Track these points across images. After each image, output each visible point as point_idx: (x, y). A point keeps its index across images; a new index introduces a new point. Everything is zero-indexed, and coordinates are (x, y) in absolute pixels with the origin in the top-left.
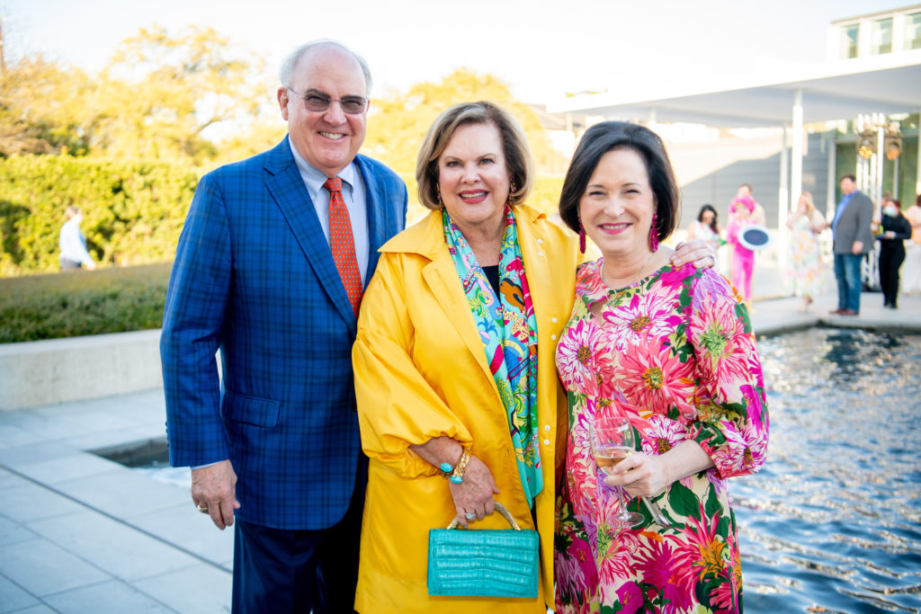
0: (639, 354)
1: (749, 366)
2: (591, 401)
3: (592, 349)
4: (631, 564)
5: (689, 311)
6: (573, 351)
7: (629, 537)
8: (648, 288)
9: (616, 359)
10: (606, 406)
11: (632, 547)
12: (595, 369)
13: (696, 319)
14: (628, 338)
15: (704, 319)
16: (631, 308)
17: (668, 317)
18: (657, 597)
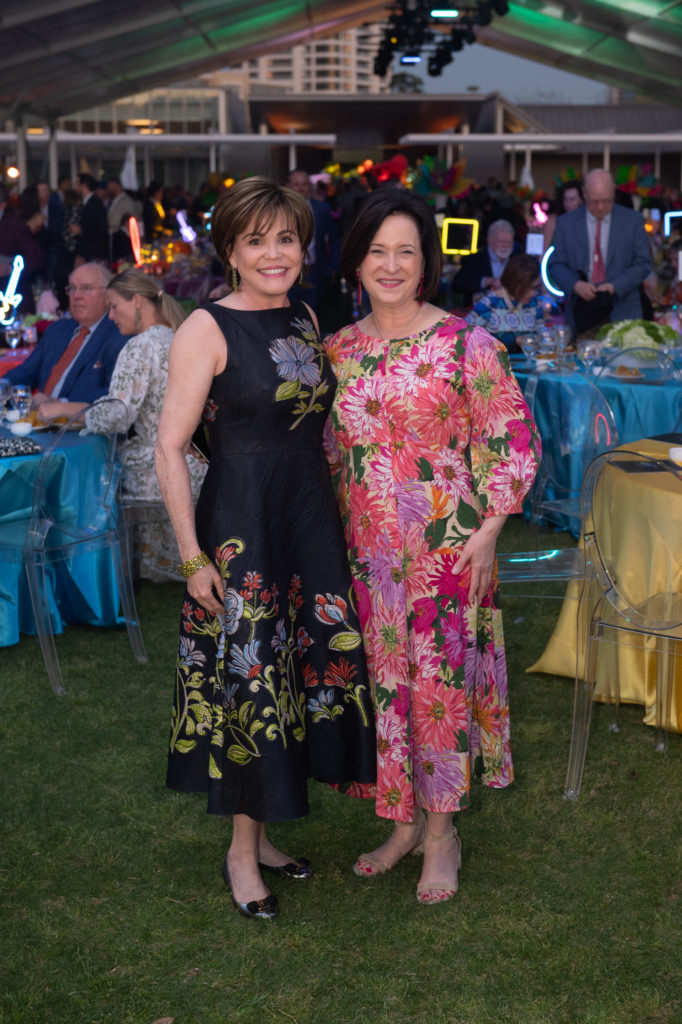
0: (430, 395)
1: (515, 403)
2: (385, 448)
3: (381, 401)
4: (427, 582)
5: (463, 360)
6: (360, 406)
7: (426, 559)
8: (426, 340)
9: (409, 403)
10: (401, 448)
11: (429, 567)
12: (387, 418)
13: (468, 366)
14: (416, 384)
15: (475, 367)
16: (412, 357)
17: (447, 363)
18: (450, 603)
